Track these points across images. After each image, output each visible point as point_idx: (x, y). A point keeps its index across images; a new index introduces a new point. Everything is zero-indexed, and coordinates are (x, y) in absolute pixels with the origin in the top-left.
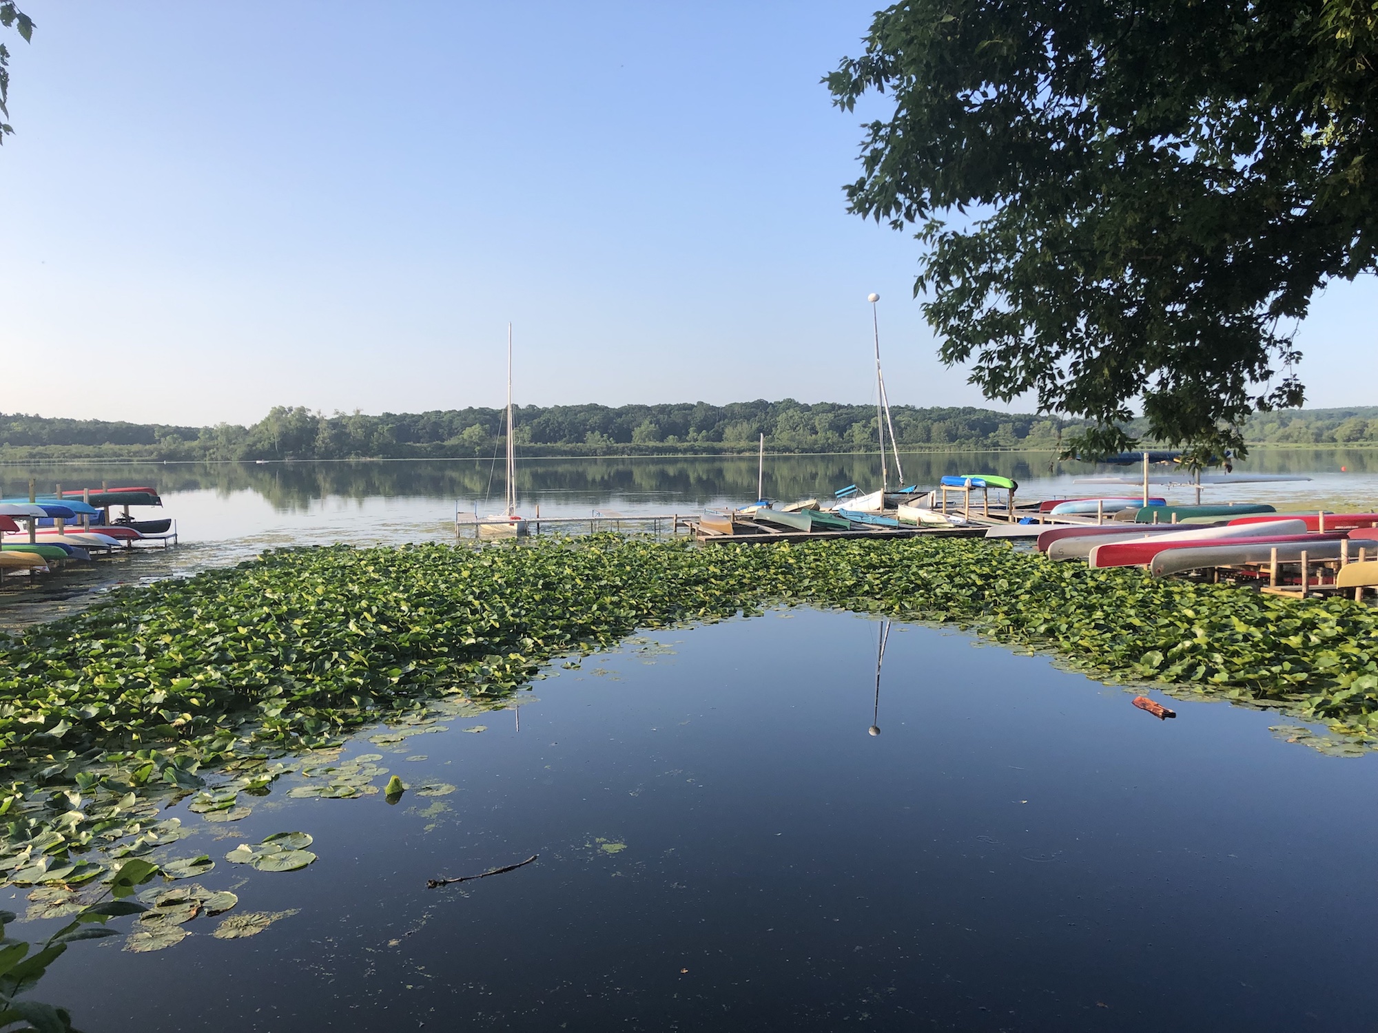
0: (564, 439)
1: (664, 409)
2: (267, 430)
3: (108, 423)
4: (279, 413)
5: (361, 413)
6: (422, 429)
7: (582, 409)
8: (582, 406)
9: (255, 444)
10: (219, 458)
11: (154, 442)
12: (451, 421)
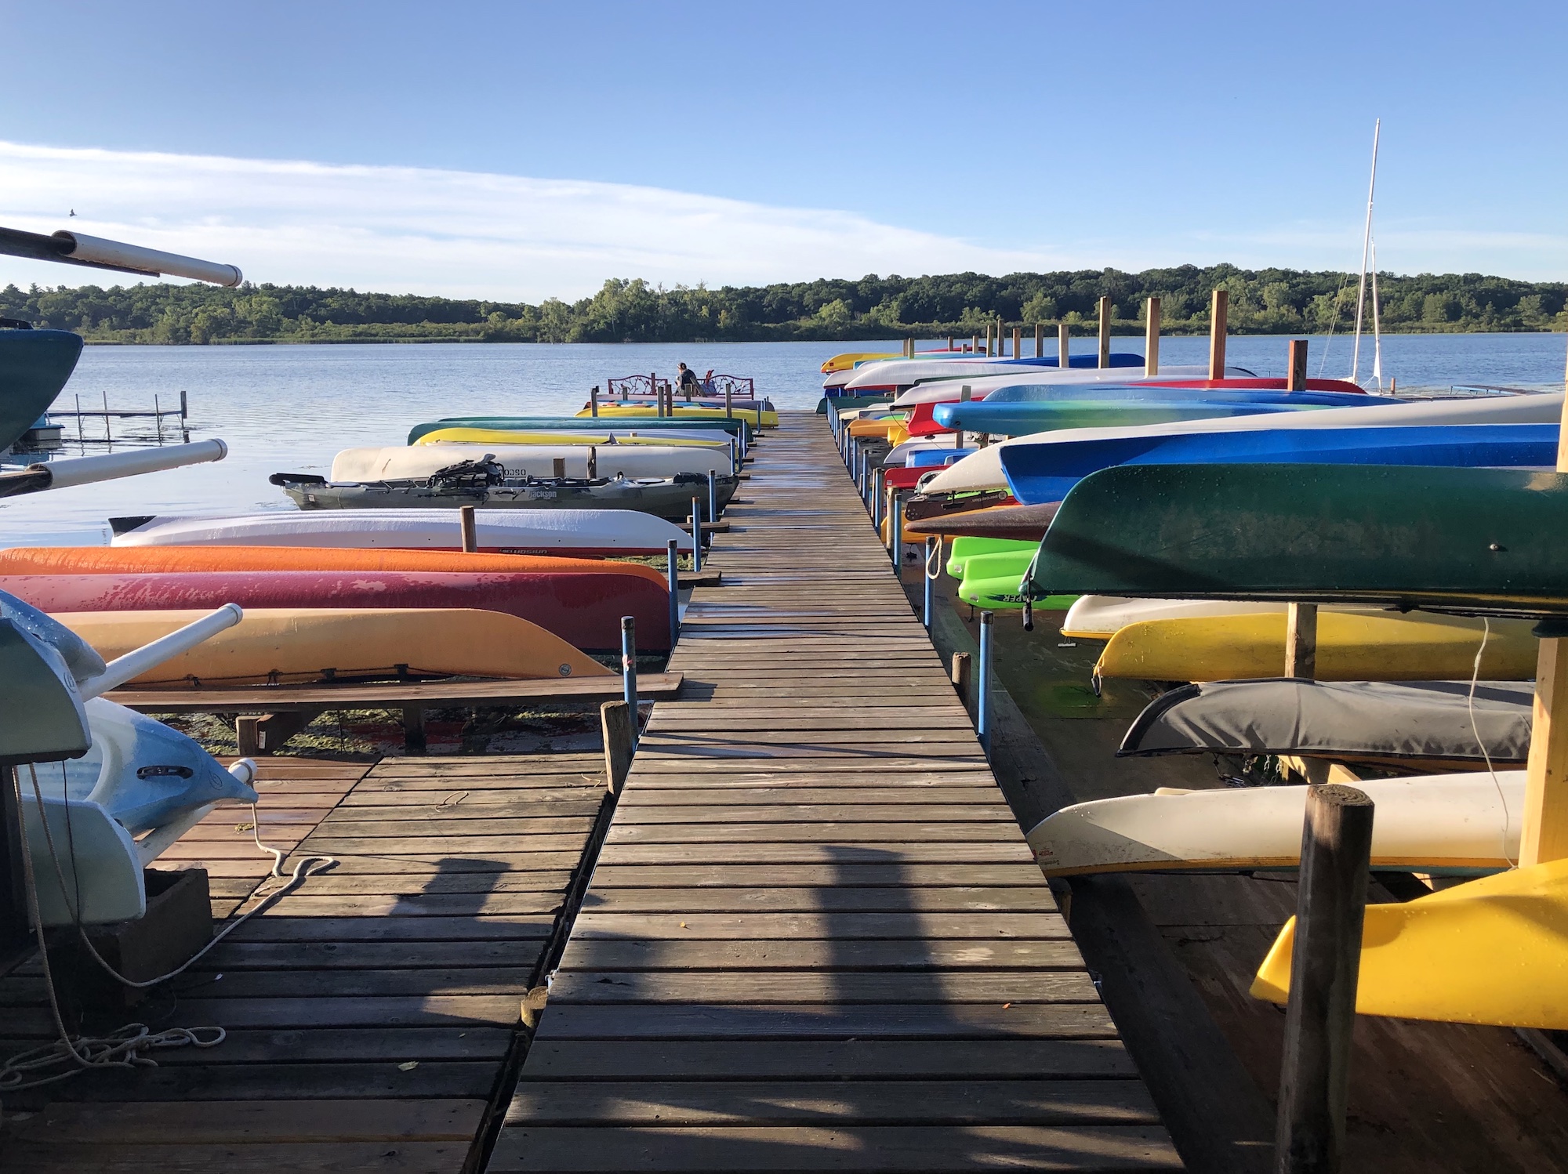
0: (937, 317)
1: (1064, 278)
2: (604, 308)
3: (423, 298)
4: (615, 287)
5: (709, 288)
6: (767, 307)
7: (955, 279)
8: (956, 276)
9: (588, 324)
10: (551, 339)
11: (480, 320)
12: (801, 296)
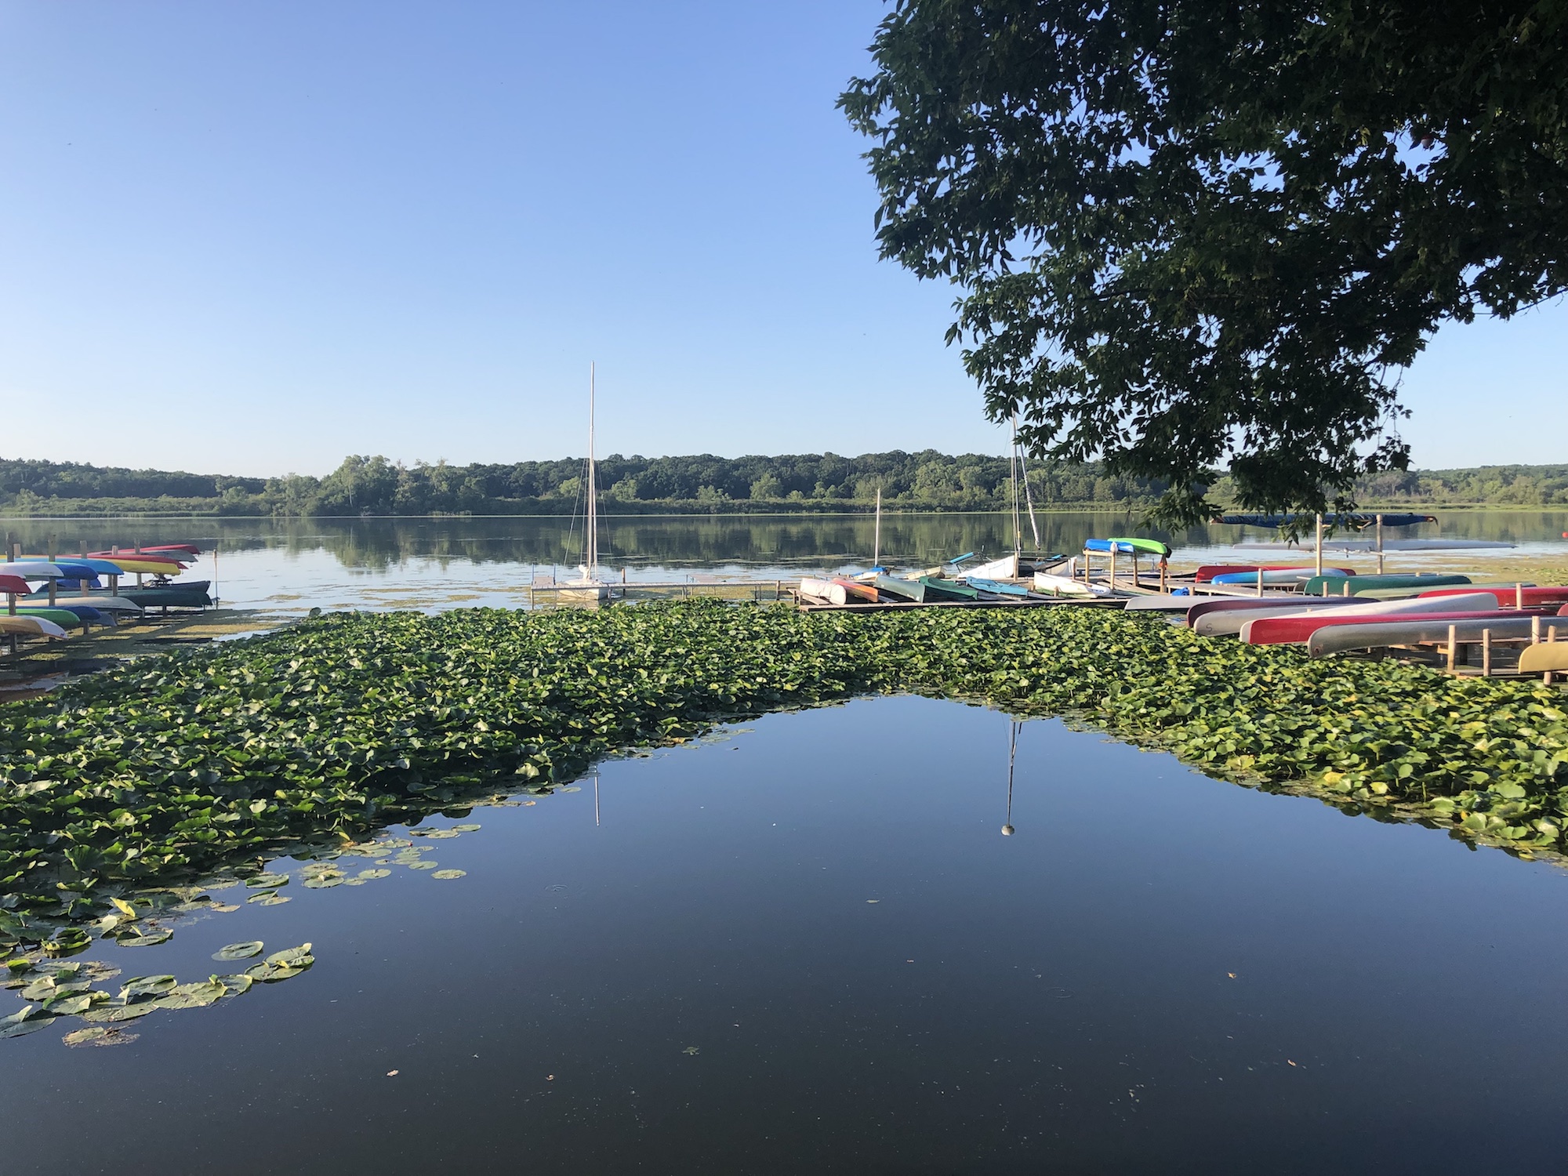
0: (675, 494)
1: (788, 461)
2: (341, 482)
3: (166, 473)
4: (355, 463)
5: (447, 464)
6: (514, 482)
7: (695, 460)
8: (694, 456)
9: (327, 497)
10: (287, 513)
11: (215, 494)
12: (547, 474)
